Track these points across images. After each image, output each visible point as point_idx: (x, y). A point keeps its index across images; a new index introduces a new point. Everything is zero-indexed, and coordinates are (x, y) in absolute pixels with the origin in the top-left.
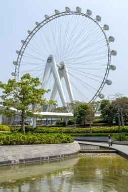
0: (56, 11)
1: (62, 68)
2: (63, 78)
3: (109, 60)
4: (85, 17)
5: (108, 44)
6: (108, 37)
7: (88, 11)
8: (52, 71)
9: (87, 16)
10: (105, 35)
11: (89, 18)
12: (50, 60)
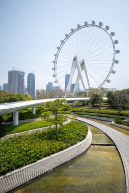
0: (78, 25)
1: (83, 64)
2: (84, 70)
3: (114, 57)
4: (98, 28)
5: (114, 46)
6: (114, 41)
7: (100, 23)
8: (77, 66)
9: (99, 27)
10: (112, 39)
11: (101, 28)
12: (75, 59)
